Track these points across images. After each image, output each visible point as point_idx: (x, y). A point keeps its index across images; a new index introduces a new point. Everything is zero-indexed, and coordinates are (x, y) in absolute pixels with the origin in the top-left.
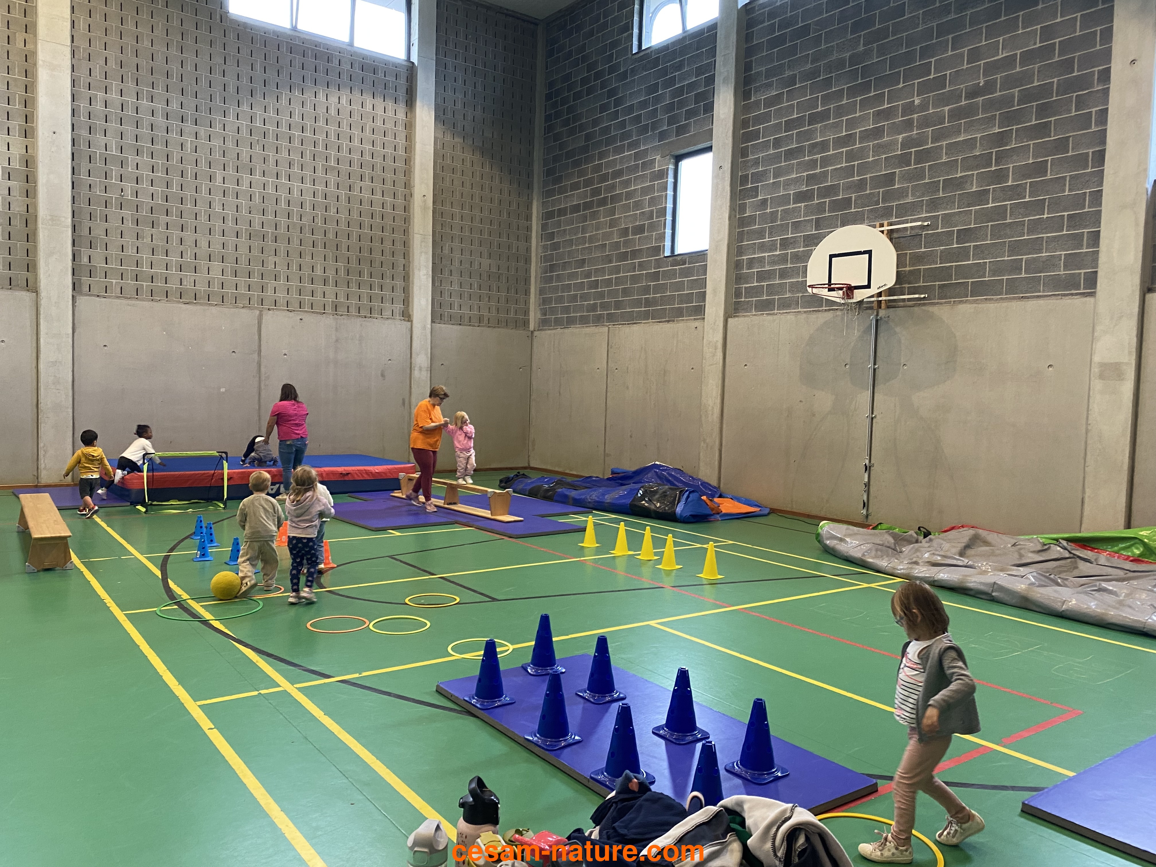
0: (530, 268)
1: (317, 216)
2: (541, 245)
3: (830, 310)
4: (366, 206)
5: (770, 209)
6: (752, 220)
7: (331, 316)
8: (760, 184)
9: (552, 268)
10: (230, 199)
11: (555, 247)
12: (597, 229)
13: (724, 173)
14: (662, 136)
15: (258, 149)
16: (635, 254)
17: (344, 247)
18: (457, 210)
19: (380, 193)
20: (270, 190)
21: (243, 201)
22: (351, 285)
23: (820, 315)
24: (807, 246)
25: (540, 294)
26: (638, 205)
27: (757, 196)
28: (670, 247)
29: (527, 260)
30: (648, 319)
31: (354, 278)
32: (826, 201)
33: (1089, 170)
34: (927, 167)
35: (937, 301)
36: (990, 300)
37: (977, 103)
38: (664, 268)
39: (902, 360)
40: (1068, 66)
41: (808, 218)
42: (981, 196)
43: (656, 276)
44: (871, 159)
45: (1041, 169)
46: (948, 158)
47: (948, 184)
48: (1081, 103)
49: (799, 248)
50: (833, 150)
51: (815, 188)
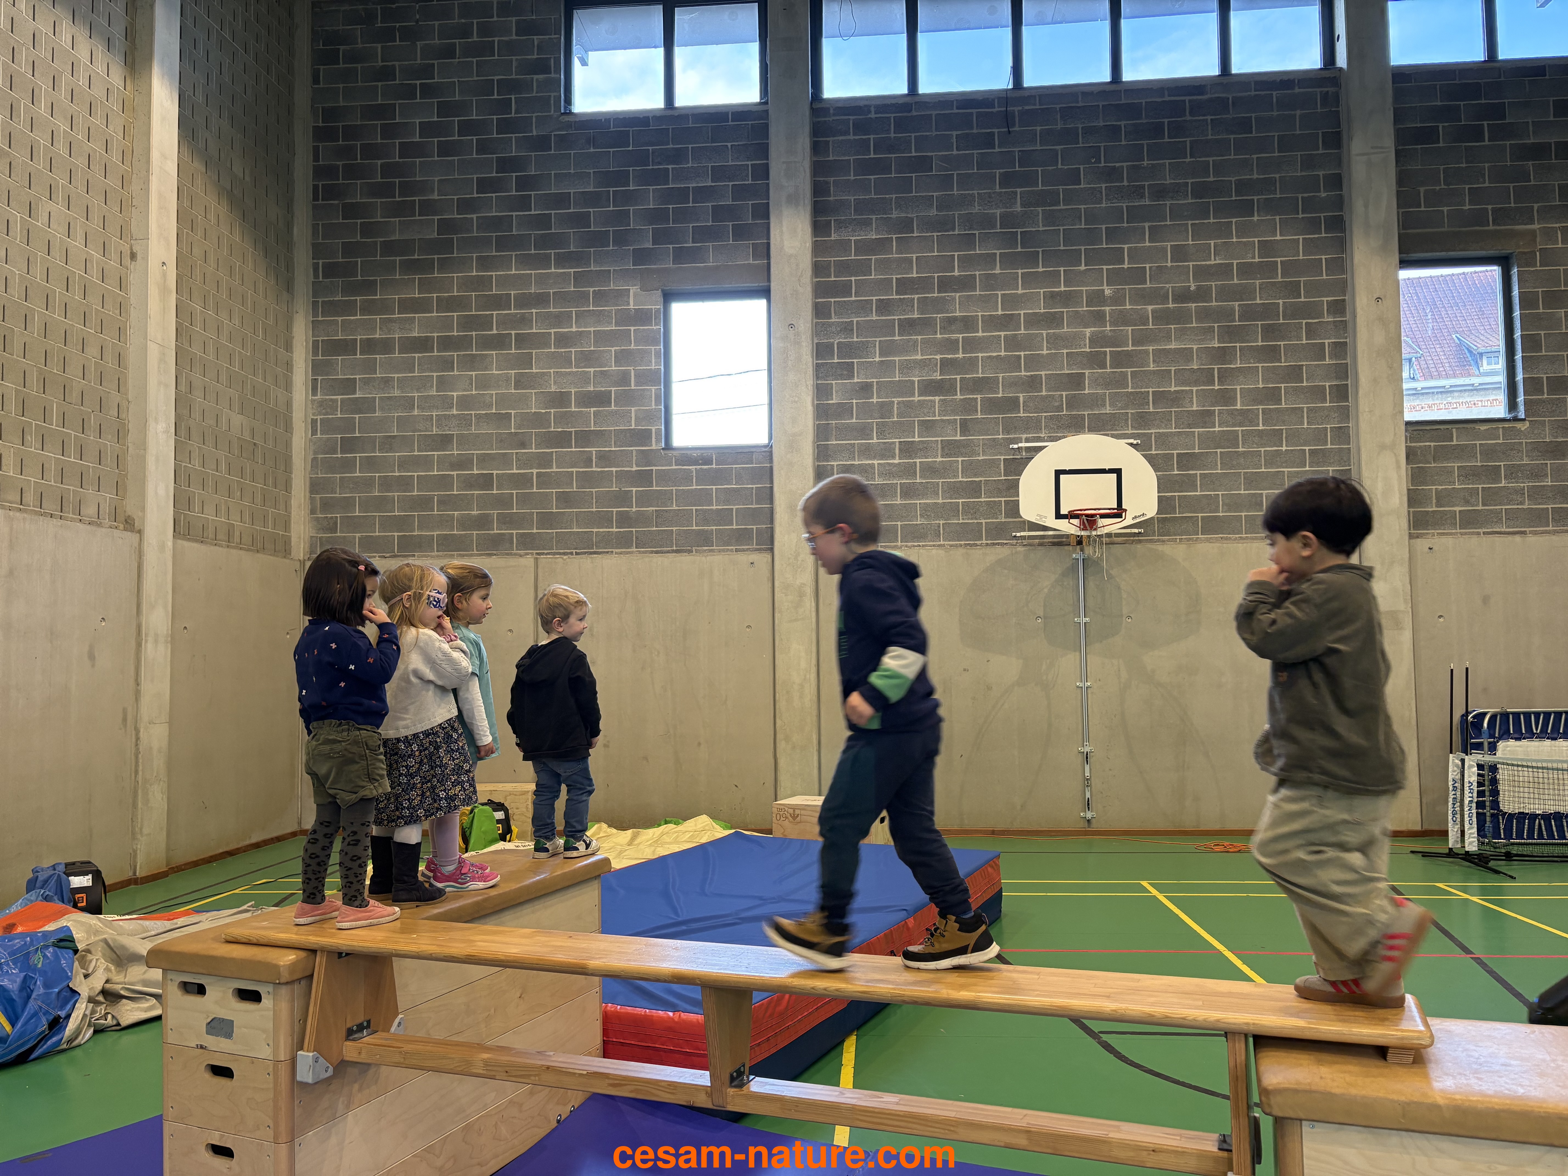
0: (291, 438)
2: (313, 401)
4: (57, 258)
5: (878, 397)
6: (846, 409)
8: (854, 361)
9: (349, 445)
11: (360, 406)
12: (482, 386)
13: (798, 334)
14: (641, 256)
16: (585, 438)
19: (80, 236)
23: (974, 551)
25: (311, 492)
26: (587, 358)
27: (850, 377)
28: (663, 434)
29: (287, 425)
30: (628, 546)
32: (977, 398)
33: (1328, 405)
34: (1129, 374)
35: (1156, 538)
36: (1226, 539)
37: (1189, 309)
38: (663, 466)
39: (1125, 611)
40: (1293, 289)
41: (948, 418)
42: (1205, 417)
43: (644, 478)
44: (1045, 352)
45: (1273, 395)
46: (1158, 367)
47: (1159, 397)
48: (1311, 331)
49: (935, 458)
50: (983, 332)
51: (956, 378)
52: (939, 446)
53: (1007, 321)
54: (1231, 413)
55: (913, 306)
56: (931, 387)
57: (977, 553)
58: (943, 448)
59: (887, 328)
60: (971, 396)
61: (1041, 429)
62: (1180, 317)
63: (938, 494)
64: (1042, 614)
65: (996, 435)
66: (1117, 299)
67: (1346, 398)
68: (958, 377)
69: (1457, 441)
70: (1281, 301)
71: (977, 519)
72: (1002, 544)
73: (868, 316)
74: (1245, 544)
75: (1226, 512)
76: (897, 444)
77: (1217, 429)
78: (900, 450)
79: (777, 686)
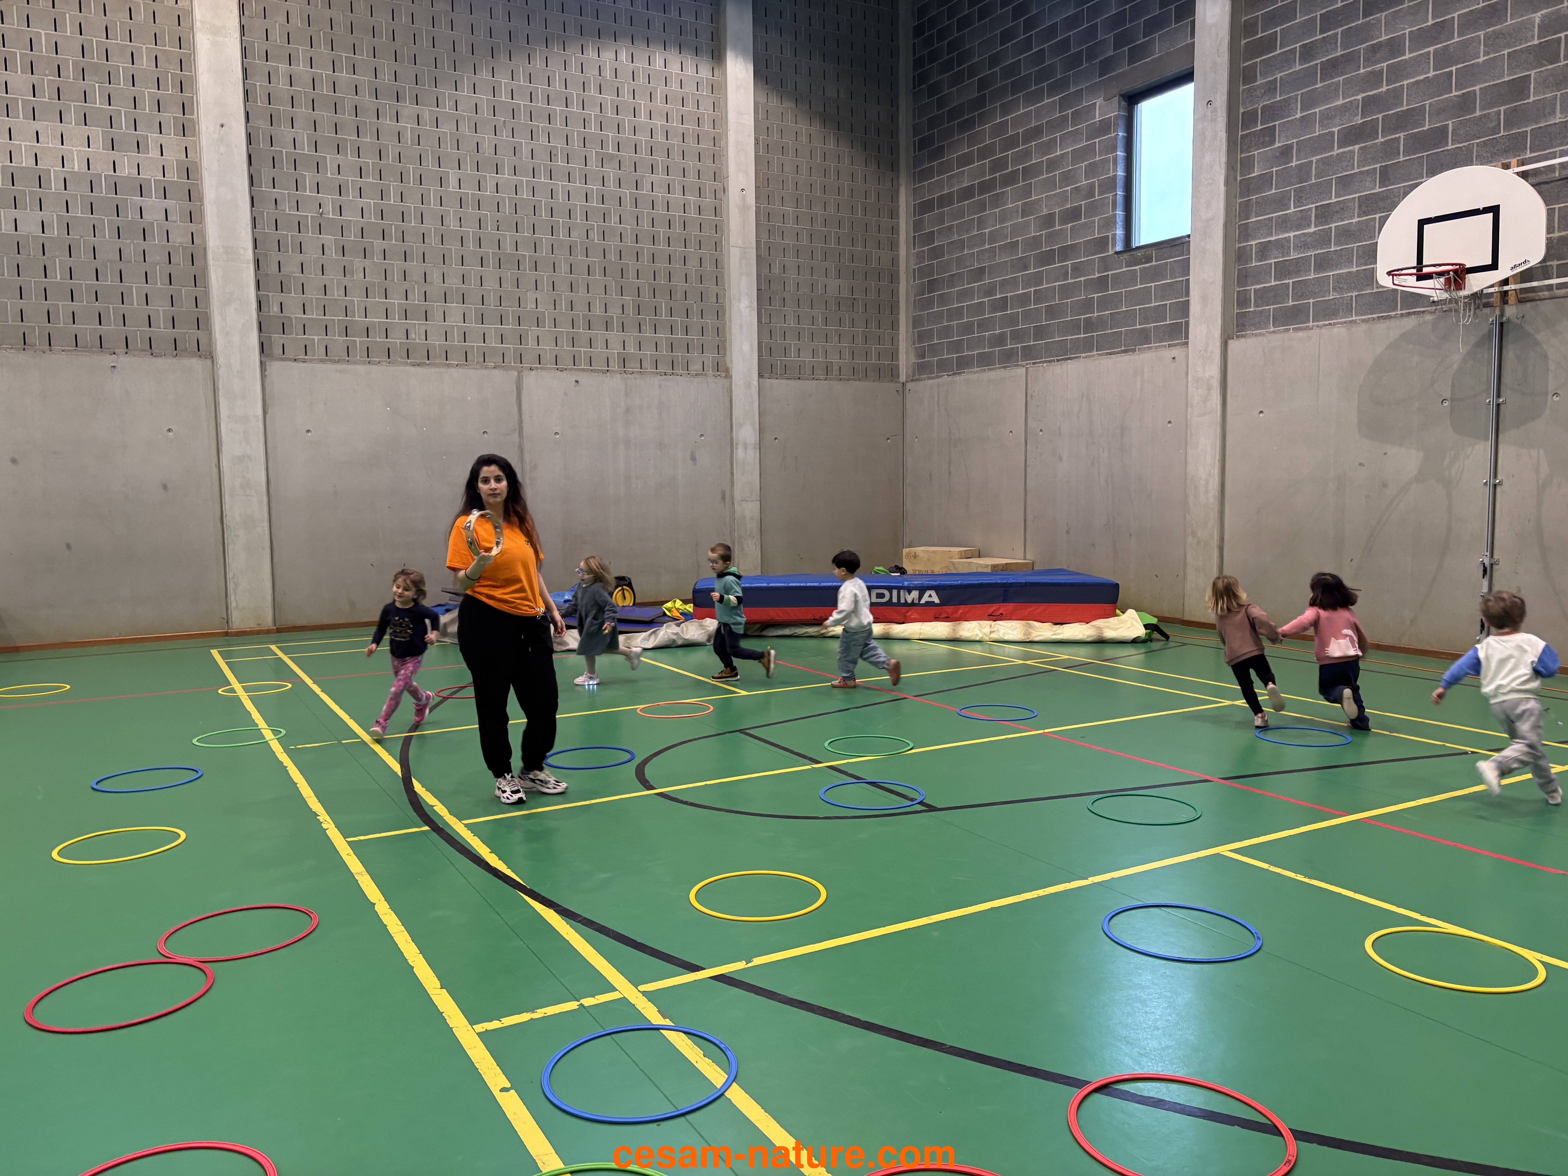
0: (898, 288)
1: (593, 229)
2: (914, 253)
3: (1409, 314)
4: (661, 210)
5: (1298, 160)
6: (1265, 180)
7: (618, 375)
8: (1277, 123)
9: (932, 286)
10: (471, 210)
11: (936, 253)
12: (1003, 220)
13: (1215, 111)
14: (1105, 66)
15: (505, 135)
16: (1065, 252)
17: (632, 273)
18: (789, 209)
19: (678, 189)
20: (525, 194)
21: (488, 213)
22: (643, 327)
23: (1392, 323)
24: (1366, 214)
25: (914, 327)
26: (1067, 178)
27: (1272, 142)
28: (1122, 237)
29: (894, 278)
30: (1091, 350)
31: (647, 317)
32: (1400, 137)
38: (1116, 270)
39: (1551, 388)
41: (1368, 168)
43: (1102, 283)
44: (1481, 59)
49: (1350, 219)
50: (1410, 52)
51: (1378, 118)
52: (1357, 204)
53: (1438, 32)
55: (1336, 43)
56: (1351, 136)
58: (1360, 206)
59: (1310, 76)
60: (1393, 137)
63: (1352, 261)
64: (1448, 396)
68: (1380, 116)
72: (1419, 313)
73: (1291, 68)
76: (1314, 210)
78: (1316, 216)
79: (1187, 480)
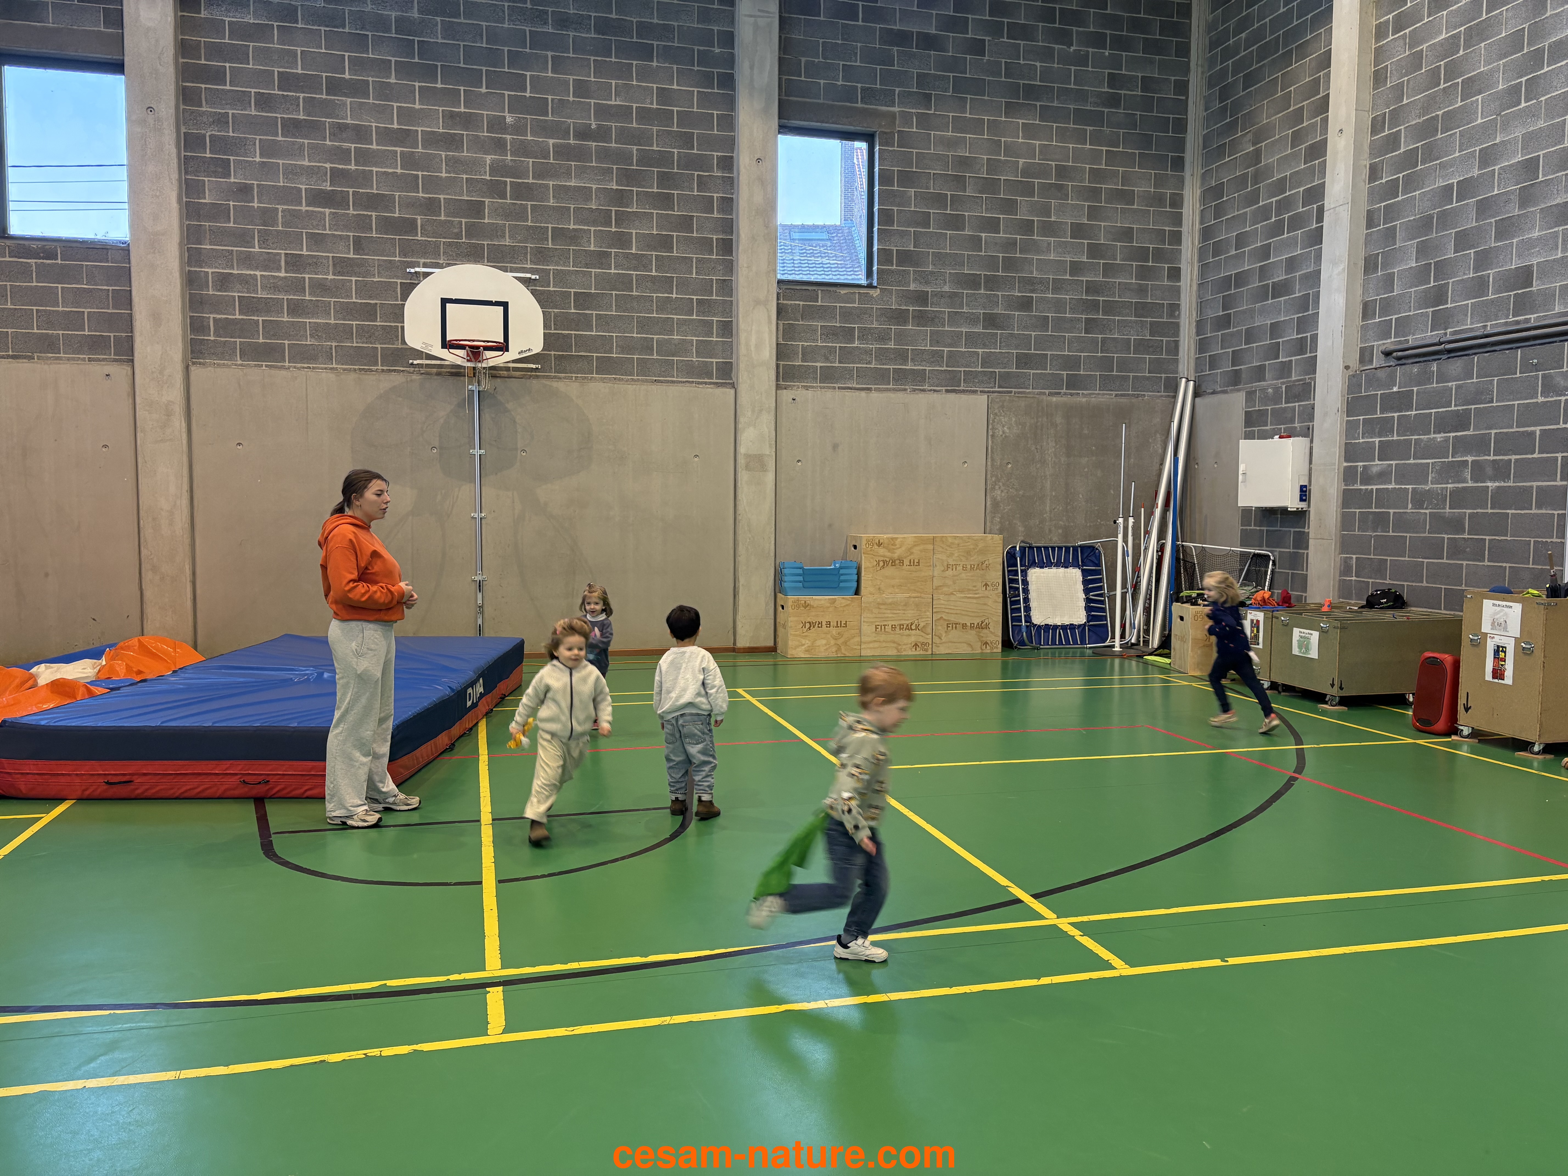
3: (390, 371)
5: (260, 202)
6: (220, 211)
8: (231, 157)
13: (158, 120)
27: (228, 175)
32: (371, 215)
33: (714, 257)
34: (529, 207)
35: (553, 374)
36: (620, 380)
37: (590, 148)
39: (520, 445)
40: (687, 140)
41: (340, 233)
42: (601, 258)
44: (444, 175)
45: (665, 243)
46: (557, 203)
47: (558, 234)
48: (702, 184)
49: (325, 275)
50: (378, 144)
51: (348, 191)
52: (331, 263)
53: (403, 137)
54: (627, 256)
55: (298, 105)
56: (319, 198)
57: (370, 379)
58: (334, 265)
59: (269, 126)
60: (366, 213)
61: (439, 255)
62: (581, 154)
63: (329, 314)
64: (437, 445)
65: (393, 257)
66: (519, 129)
67: (730, 252)
68: (351, 190)
69: (822, 302)
70: (675, 151)
71: (371, 344)
72: (399, 371)
73: (246, 110)
74: (634, 386)
75: (619, 354)
76: (283, 256)
77: (613, 271)
78: (286, 262)
79: (141, 511)
